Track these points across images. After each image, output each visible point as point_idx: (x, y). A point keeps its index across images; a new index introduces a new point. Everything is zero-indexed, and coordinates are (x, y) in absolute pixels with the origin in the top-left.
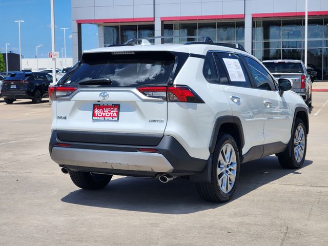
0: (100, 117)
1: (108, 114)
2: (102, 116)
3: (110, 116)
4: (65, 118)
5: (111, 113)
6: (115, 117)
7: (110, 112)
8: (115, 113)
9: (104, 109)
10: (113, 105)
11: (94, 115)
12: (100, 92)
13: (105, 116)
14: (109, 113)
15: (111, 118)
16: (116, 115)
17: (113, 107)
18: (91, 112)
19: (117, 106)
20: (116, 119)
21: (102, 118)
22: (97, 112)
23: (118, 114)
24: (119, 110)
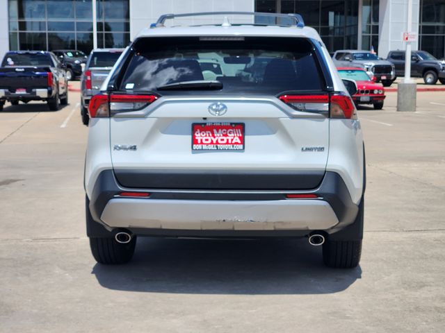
0: (207, 144)
1: (222, 140)
2: (212, 143)
3: (227, 143)
4: (134, 148)
5: (230, 139)
6: (237, 143)
7: (226, 135)
8: (237, 138)
9: (215, 131)
10: (231, 124)
11: (194, 141)
12: (209, 104)
13: (217, 143)
14: (225, 138)
15: (230, 147)
16: (239, 142)
17: (233, 128)
18: (189, 138)
19: (239, 127)
20: (241, 147)
21: (211, 147)
22: (199, 136)
23: (242, 139)
24: (243, 132)
